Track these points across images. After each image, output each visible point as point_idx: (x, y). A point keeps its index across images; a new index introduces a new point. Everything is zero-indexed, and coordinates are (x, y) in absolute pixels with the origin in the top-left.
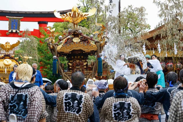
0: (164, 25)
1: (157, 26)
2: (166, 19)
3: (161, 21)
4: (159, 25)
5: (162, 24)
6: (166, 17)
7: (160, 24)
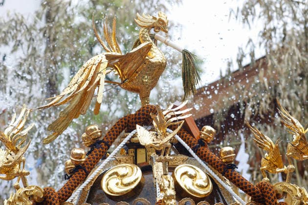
0: (264, 57)
1: (229, 64)
2: (274, 29)
3: (250, 41)
4: (240, 61)
5: (252, 55)
6: (270, 19)
7: (243, 56)
